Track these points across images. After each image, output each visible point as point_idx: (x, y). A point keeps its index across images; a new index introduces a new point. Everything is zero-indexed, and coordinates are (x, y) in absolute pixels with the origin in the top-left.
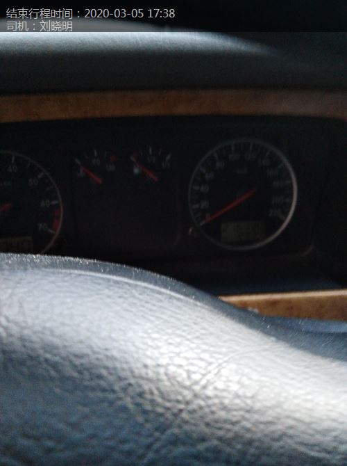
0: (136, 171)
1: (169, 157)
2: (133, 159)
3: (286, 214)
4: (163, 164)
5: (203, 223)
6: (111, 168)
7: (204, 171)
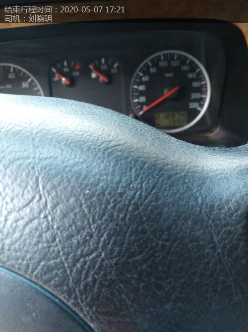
0: (94, 75)
1: (116, 65)
2: (91, 67)
3: (202, 106)
4: (112, 70)
5: (141, 113)
6: (76, 74)
7: (141, 74)
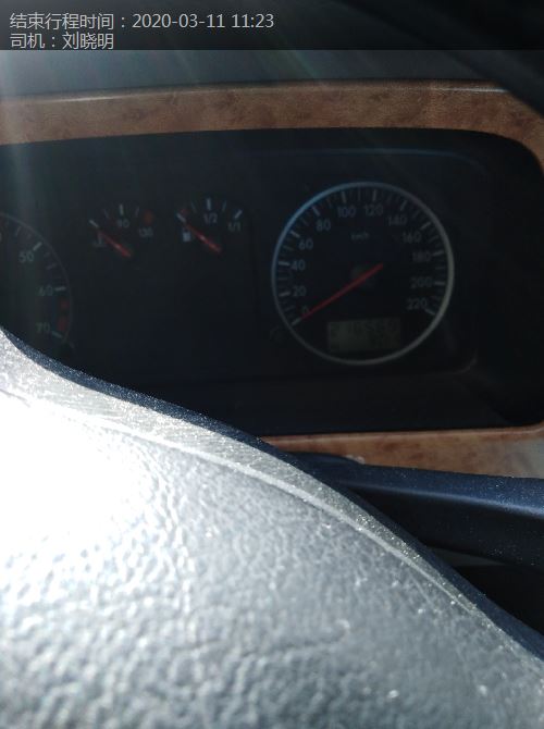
0: (186, 237)
1: (238, 214)
2: (180, 217)
4: (230, 225)
5: (297, 321)
6: (147, 233)
7: (296, 235)
